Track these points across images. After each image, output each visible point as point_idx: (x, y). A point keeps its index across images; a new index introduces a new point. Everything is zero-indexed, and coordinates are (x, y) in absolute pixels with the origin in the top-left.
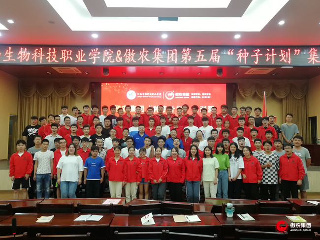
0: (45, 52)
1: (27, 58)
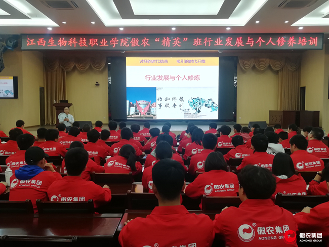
0: (78, 40)
1: (64, 44)
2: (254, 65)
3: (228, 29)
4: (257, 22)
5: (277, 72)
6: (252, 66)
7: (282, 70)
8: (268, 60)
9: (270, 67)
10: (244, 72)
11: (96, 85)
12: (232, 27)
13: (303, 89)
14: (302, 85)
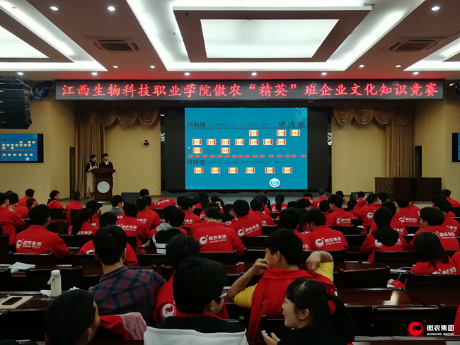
2: (354, 118)
3: (324, 74)
4: (362, 66)
5: (383, 128)
6: (351, 119)
7: (390, 124)
8: (372, 112)
9: (374, 121)
10: (340, 126)
11: (145, 144)
12: (329, 72)
13: (419, 149)
14: (417, 144)
